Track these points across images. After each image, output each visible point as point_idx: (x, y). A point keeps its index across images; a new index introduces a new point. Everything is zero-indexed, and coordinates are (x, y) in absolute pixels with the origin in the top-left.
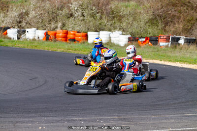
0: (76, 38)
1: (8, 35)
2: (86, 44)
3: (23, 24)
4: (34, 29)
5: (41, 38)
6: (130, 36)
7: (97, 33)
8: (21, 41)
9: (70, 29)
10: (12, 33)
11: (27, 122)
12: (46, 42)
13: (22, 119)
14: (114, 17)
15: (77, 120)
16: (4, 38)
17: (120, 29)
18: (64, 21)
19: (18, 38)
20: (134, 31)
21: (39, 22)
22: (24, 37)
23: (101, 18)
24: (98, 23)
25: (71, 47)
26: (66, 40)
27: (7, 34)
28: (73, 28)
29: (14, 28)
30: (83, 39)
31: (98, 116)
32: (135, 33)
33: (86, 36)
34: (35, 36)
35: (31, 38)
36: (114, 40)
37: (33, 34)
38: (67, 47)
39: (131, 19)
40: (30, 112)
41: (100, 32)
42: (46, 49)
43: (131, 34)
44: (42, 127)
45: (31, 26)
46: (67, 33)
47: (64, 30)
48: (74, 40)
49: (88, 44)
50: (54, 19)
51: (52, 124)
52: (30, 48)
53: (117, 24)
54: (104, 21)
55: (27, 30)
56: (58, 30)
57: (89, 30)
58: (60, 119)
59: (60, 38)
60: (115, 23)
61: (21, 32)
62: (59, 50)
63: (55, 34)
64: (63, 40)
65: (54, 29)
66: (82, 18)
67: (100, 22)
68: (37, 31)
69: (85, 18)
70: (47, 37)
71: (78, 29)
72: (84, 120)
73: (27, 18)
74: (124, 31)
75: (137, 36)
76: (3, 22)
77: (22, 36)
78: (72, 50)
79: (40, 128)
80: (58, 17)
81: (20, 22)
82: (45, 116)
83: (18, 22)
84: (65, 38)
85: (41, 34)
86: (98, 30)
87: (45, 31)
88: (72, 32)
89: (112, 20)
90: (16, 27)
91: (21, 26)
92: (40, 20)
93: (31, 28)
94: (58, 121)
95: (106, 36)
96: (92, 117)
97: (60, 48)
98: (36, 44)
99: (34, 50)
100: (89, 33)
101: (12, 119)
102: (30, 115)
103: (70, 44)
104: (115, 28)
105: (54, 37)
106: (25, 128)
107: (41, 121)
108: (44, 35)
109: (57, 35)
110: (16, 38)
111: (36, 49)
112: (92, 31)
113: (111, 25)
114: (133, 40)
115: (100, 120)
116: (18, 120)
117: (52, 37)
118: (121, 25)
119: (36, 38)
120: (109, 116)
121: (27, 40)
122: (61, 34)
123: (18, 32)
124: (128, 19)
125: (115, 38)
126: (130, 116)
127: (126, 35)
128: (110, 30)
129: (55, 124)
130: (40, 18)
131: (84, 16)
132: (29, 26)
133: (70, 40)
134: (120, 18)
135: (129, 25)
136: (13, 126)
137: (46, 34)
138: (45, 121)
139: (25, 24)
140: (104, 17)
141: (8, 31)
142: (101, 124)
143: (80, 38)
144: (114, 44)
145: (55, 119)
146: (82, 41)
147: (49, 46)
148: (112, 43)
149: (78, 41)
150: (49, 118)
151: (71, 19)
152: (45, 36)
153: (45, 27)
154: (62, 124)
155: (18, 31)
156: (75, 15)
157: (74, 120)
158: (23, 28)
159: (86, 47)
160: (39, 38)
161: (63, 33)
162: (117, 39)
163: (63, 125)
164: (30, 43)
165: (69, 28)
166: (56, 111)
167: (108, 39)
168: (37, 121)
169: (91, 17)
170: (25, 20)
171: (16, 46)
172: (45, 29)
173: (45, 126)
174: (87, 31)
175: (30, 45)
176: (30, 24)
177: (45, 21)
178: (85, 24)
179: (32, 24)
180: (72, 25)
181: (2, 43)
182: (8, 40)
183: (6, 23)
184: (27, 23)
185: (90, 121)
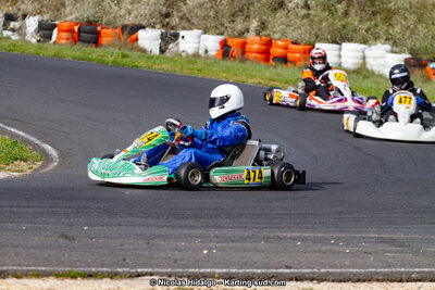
0: (289, 55)
1: (139, 42)
3: (175, 20)
4: (197, 32)
5: (212, 53)
6: (409, 56)
7: (336, 46)
8: (166, 58)
9: (277, 36)
10: (149, 39)
11: (178, 238)
12: (223, 63)
13: (165, 231)
14: (374, 13)
15: (285, 238)
16: (131, 49)
17: (387, 39)
18: (264, 18)
19: (162, 51)
20: (418, 45)
21: (209, 16)
22: (175, 49)
23: (346, 14)
24: (339, 24)
25: (278, 75)
26: (267, 60)
27: (137, 39)
28: (283, 33)
29: (153, 27)
30: (305, 59)
31: (333, 232)
32: (420, 49)
34: (198, 48)
35: (191, 51)
36: (372, 64)
37: (192, 41)
38: (268, 75)
39: (413, 17)
40: (182, 217)
41: (344, 45)
42: (223, 76)
43: (412, 51)
44: (210, 250)
45: (190, 26)
46: (269, 44)
47: (264, 38)
48: (284, 60)
50: (241, 11)
51: (231, 244)
52: (186, 72)
53: (382, 29)
54: (354, 20)
55: (182, 33)
56: (251, 36)
57: (318, 38)
58: (250, 234)
59: (254, 55)
60: (376, 25)
61: (169, 38)
62: (250, 82)
63: (244, 45)
64: (260, 60)
65: (241, 34)
66: (304, 12)
67: (343, 23)
68: (204, 36)
69: (312, 12)
70: (225, 50)
71: (295, 35)
72: (303, 240)
73: (184, 8)
74: (396, 44)
75: (425, 57)
76: (130, 13)
77: (171, 46)
78: (280, 81)
79: (205, 252)
80: (251, 8)
81: (167, 15)
82: (215, 227)
83: (162, 15)
84: (266, 53)
85: (212, 43)
86: (338, 39)
87: (220, 38)
88: (280, 43)
89: (370, 20)
91: (168, 23)
92: (212, 14)
93: (191, 29)
94: (244, 239)
95: (354, 54)
96: (320, 232)
97: (253, 77)
98: (200, 65)
99: (197, 78)
101: (143, 230)
102: (183, 223)
103: (275, 67)
104: (377, 38)
105: (240, 50)
106: (173, 250)
107: (207, 238)
108: (218, 47)
109: (247, 46)
110: (156, 51)
111: (200, 76)
112: (326, 41)
113: (367, 31)
114: (414, 66)
115: (338, 239)
116: (156, 231)
117: (236, 51)
118: (391, 32)
119: (201, 52)
120: (359, 232)
121: (180, 55)
122: (256, 47)
123: (163, 37)
124: (405, 18)
125: (375, 58)
126: (405, 233)
127: (400, 52)
128: (365, 42)
129: (238, 245)
130: (212, 7)
131: (309, 8)
132: (186, 25)
133: (276, 59)
134: (389, 16)
135: (408, 32)
136: (145, 246)
137: (224, 44)
138: (217, 236)
139: (177, 20)
140: (353, 11)
141: (141, 33)
142: (339, 249)
143: (297, 55)
144: (373, 72)
145: (239, 233)
146: (302, 63)
147: (228, 70)
148: (368, 71)
149: (294, 62)
150: (225, 231)
151: (281, 13)
152: (222, 47)
153: (223, 29)
154: (253, 245)
155: (162, 34)
157: (278, 238)
158: (173, 28)
160: (206, 51)
161: (260, 44)
162: (381, 61)
163: (256, 248)
164: (189, 63)
165: (274, 32)
166: (240, 215)
167: (361, 61)
168: (201, 237)
169: (324, 10)
170: (179, 11)
171: (156, 67)
172: (222, 34)
173: (216, 248)
174: (315, 42)
175: (187, 66)
176: (188, 20)
177: (223, 16)
178: (310, 25)
179: (194, 20)
180: (282, 27)
181: (124, 60)
182: (139, 54)
183: (136, 17)
184: (182, 18)
185: (315, 241)
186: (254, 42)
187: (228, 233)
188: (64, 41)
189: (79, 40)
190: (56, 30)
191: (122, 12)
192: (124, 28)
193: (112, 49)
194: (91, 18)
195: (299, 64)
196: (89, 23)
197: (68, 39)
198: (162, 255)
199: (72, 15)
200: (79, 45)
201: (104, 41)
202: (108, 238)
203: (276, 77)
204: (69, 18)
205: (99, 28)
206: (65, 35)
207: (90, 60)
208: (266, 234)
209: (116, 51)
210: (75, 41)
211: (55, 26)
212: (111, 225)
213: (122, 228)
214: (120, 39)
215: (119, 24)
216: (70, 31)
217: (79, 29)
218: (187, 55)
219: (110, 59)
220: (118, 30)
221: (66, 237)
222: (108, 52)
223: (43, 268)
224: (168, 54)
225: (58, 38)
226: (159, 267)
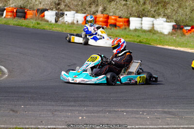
0: (117, 23)
1: (45, 17)
2: (127, 30)
3: (62, 6)
4: (73, 12)
5: (80, 22)
6: (175, 24)
7: (140, 19)
8: (58, 25)
9: (111, 14)
10: (50, 16)
11: (67, 111)
13: (60, 108)
14: (158, 3)
15: (118, 111)
16: (41, 21)
17: (164, 16)
18: (105, 5)
19: (56, 21)
20: (179, 18)
21: (79, 5)
22: (62, 20)
23: (144, 3)
24: (141, 8)
25: (112, 33)
26: (107, 25)
27: (44, 16)
28: (114, 13)
29: (52, 10)
30: (125, 26)
31: (141, 108)
32: (180, 20)
33: (128, 22)
35: (70, 21)
36: (158, 28)
37: (70, 17)
39: (176, 5)
40: (68, 101)
41: (143, 18)
43: (176, 21)
44: (82, 117)
45: (70, 9)
46: (108, 18)
47: (105, 15)
48: (115, 25)
49: (130, 30)
50: (94, 2)
51: (92, 114)
52: (68, 32)
53: (161, 11)
54: (148, 6)
55: (66, 13)
56: (99, 14)
57: (131, 15)
58: (101, 109)
59: (101, 23)
60: (159, 9)
61: (60, 15)
65: (94, 13)
66: (124, 2)
67: (143, 8)
68: (76, 14)
69: (128, 3)
71: (119, 13)
72: (127, 112)
73: (67, 1)
74: (169, 18)
75: (182, 25)
76: (41, 3)
77: (60, 19)
79: (80, 118)
80: (99, 1)
81: (59, 4)
82: (84, 106)
83: (56, 4)
84: (106, 22)
85: (80, 17)
86: (140, 15)
87: (84, 15)
88: (113, 17)
89: (156, 6)
91: (59, 8)
92: (80, 3)
93: (70, 11)
94: (98, 112)
96: (135, 108)
98: (75, 28)
100: (131, 19)
101: (51, 107)
102: (69, 104)
103: (111, 29)
104: (159, 15)
106: (64, 117)
107: (81, 111)
109: (97, 19)
110: (53, 21)
112: (135, 16)
113: (155, 11)
114: (177, 28)
115: (143, 112)
116: (57, 108)
118: (166, 12)
119: (75, 22)
120: (153, 108)
121: (65, 23)
122: (101, 19)
123: (57, 14)
124: (173, 6)
125: (158, 25)
126: (175, 109)
127: (170, 22)
128: (153, 17)
129: (96, 114)
130: (80, 1)
132: (68, 9)
133: (111, 25)
134: (165, 4)
135: (174, 12)
136: (51, 115)
137: (85, 19)
138: (85, 110)
139: (64, 6)
140: (147, 2)
141: (46, 13)
142: (144, 116)
143: (121, 23)
144: (157, 32)
145: (96, 109)
146: (124, 27)
148: (155, 31)
149: (120, 27)
150: (89, 108)
151: (113, 3)
153: (85, 11)
154: (103, 115)
155: (56, 13)
157: (115, 111)
158: (61, 10)
159: (128, 33)
160: (77, 22)
161: (103, 18)
162: (161, 26)
164: (69, 27)
165: (110, 12)
166: (96, 100)
167: (152, 26)
168: (78, 111)
169: (134, 2)
170: (64, 2)
171: (53, 29)
172: (85, 13)
173: (86, 116)
174: (130, 17)
175: (68, 29)
176: (69, 7)
177: (85, 4)
178: (127, 9)
179: (72, 7)
180: (113, 10)
181: (38, 26)
182: (45, 23)
183: (44, 5)
184: (65, 6)
185: (132, 112)
186: (100, 17)
187: (91, 108)
188: (9, 17)
189: (16, 16)
190: (5, 11)
191: (37, 3)
192: (38, 10)
193: (32, 21)
194: (22, 6)
195: (122, 27)
196: (21, 8)
197: (11, 16)
198: (60, 119)
200: (16, 18)
201: (28, 16)
202: (33, 111)
203: (111, 34)
204: (12, 6)
205: (26, 10)
206: (10, 14)
207: (22, 26)
208: (109, 109)
209: (34, 22)
210: (14, 17)
211: (5, 9)
212: (34, 105)
213: (40, 107)
214: (36, 15)
215: (36, 8)
216: (12, 12)
217: (16, 11)
218: (68, 23)
219: (31, 25)
220: (35, 11)
221: (13, 111)
222: (31, 22)
223: (3, 126)
224: (59, 23)
225: (6, 15)
226: (58, 125)
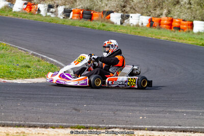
0: (181, 26)
1: (111, 19)
2: (191, 33)
3: (128, 9)
4: (138, 15)
5: (145, 24)
7: (203, 22)
8: (123, 27)
9: (175, 17)
10: (115, 18)
11: (128, 111)
12: (150, 29)
13: (122, 108)
15: (178, 112)
16: (107, 22)
18: (170, 8)
19: (122, 23)
21: (144, 7)
22: (128, 22)
25: (176, 35)
26: (171, 28)
27: (110, 18)
28: (179, 16)
29: (118, 12)
30: (189, 28)
31: (201, 109)
33: (192, 25)
34: (139, 22)
35: (135, 24)
37: (136, 19)
38: (171, 35)
40: (130, 101)
42: (150, 36)
44: (143, 117)
45: (135, 11)
46: (172, 21)
47: (169, 18)
48: (179, 28)
49: (194, 33)
50: (159, 5)
51: (153, 114)
52: (132, 33)
55: (131, 15)
56: (163, 17)
57: (195, 18)
58: (162, 110)
59: (165, 26)
61: (125, 17)
62: (163, 38)
63: (160, 21)
64: (167, 28)
65: (159, 16)
66: (189, 6)
68: (141, 16)
69: (192, 6)
70: (151, 23)
71: (184, 17)
72: (187, 113)
73: (132, 3)
76: (107, 5)
77: (126, 21)
78: (177, 38)
79: (141, 118)
80: (164, 4)
81: (124, 7)
82: (146, 106)
83: (122, 6)
84: (170, 25)
85: (145, 20)
87: (149, 18)
88: (177, 20)
90: (120, 11)
91: (124, 10)
92: (145, 6)
93: (135, 13)
94: (160, 112)
96: (195, 109)
97: (164, 36)
98: (139, 30)
99: (137, 36)
100: (195, 22)
101: (112, 107)
102: (131, 104)
103: (174, 32)
105: (158, 24)
106: (125, 117)
107: (142, 111)
108: (148, 22)
109: (162, 22)
110: (119, 23)
111: (139, 35)
112: (199, 20)
116: (118, 108)
117: (156, 24)
119: (140, 24)
121: (130, 25)
122: (166, 22)
123: (122, 17)
129: (157, 115)
130: (145, 3)
131: (191, 4)
132: (133, 11)
133: (175, 28)
136: (113, 115)
137: (151, 21)
138: (146, 111)
139: (129, 9)
141: (112, 15)
143: (185, 26)
145: (156, 109)
146: (187, 30)
147: (152, 33)
149: (183, 30)
150: (150, 108)
151: (177, 6)
152: (150, 22)
153: (150, 13)
154: (164, 115)
155: (122, 15)
156: (182, 2)
157: (175, 112)
158: (127, 13)
159: (191, 36)
160: (142, 24)
161: (167, 21)
163: (165, 116)
164: (133, 29)
165: (174, 15)
166: (157, 101)
169: (198, 5)
170: (130, 5)
171: (118, 31)
172: (150, 16)
173: (146, 116)
174: (193, 20)
175: (133, 31)
176: (134, 9)
177: (150, 7)
178: (191, 12)
179: (137, 9)
180: (178, 13)
181: (104, 27)
182: (111, 24)
183: (110, 7)
184: (131, 8)
185: (192, 113)
186: (165, 20)
187: (152, 109)
188: (75, 18)
189: (83, 18)
190: (72, 13)
191: (103, 5)
192: (104, 12)
193: (98, 22)
194: (89, 8)
195: (185, 30)
196: (88, 10)
197: (77, 17)
198: (121, 119)
199: (79, 6)
200: (83, 20)
201: (94, 18)
202: (95, 110)
203: (175, 36)
204: (78, 7)
205: (92, 12)
206: (76, 15)
207: (88, 27)
208: (169, 110)
209: (100, 23)
210: (81, 18)
211: (72, 11)
212: (97, 105)
213: (102, 106)
214: (102, 17)
215: (102, 10)
216: (79, 13)
217: (83, 13)
218: (133, 25)
219: (97, 27)
220: (101, 13)
221: (76, 110)
222: (96, 24)
223: (65, 124)
224: (124, 25)
225: (73, 16)
226: (119, 124)
